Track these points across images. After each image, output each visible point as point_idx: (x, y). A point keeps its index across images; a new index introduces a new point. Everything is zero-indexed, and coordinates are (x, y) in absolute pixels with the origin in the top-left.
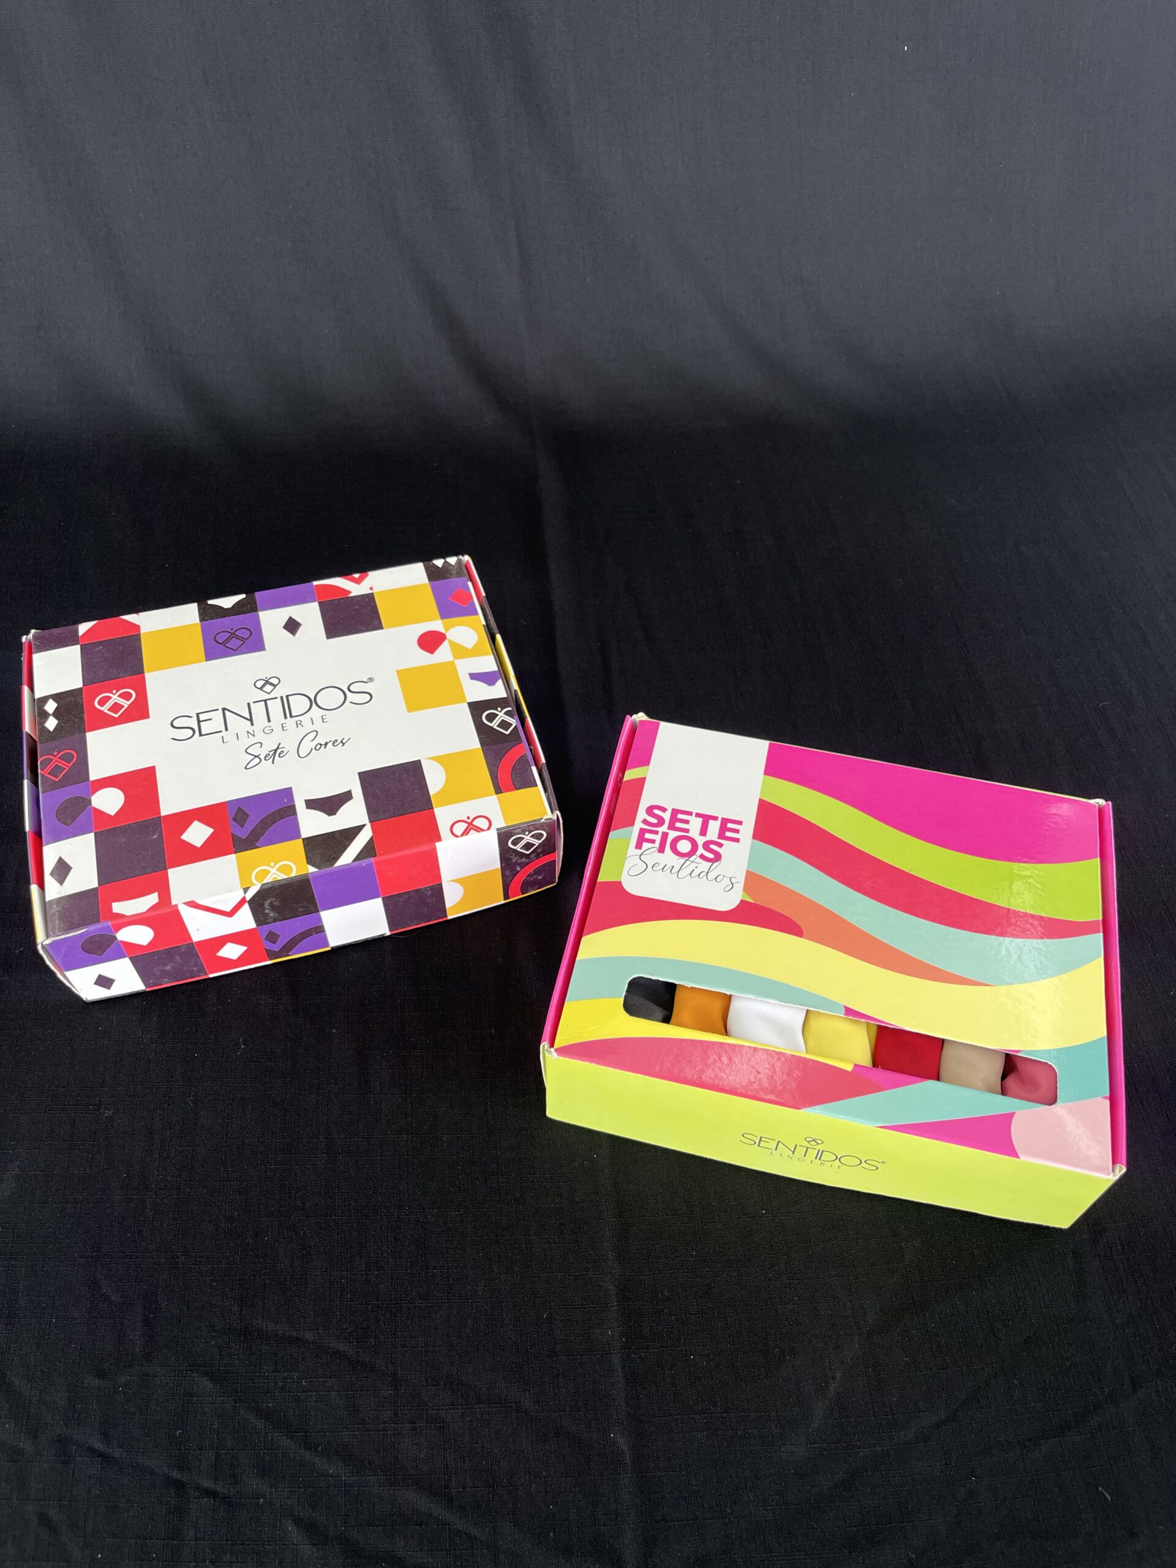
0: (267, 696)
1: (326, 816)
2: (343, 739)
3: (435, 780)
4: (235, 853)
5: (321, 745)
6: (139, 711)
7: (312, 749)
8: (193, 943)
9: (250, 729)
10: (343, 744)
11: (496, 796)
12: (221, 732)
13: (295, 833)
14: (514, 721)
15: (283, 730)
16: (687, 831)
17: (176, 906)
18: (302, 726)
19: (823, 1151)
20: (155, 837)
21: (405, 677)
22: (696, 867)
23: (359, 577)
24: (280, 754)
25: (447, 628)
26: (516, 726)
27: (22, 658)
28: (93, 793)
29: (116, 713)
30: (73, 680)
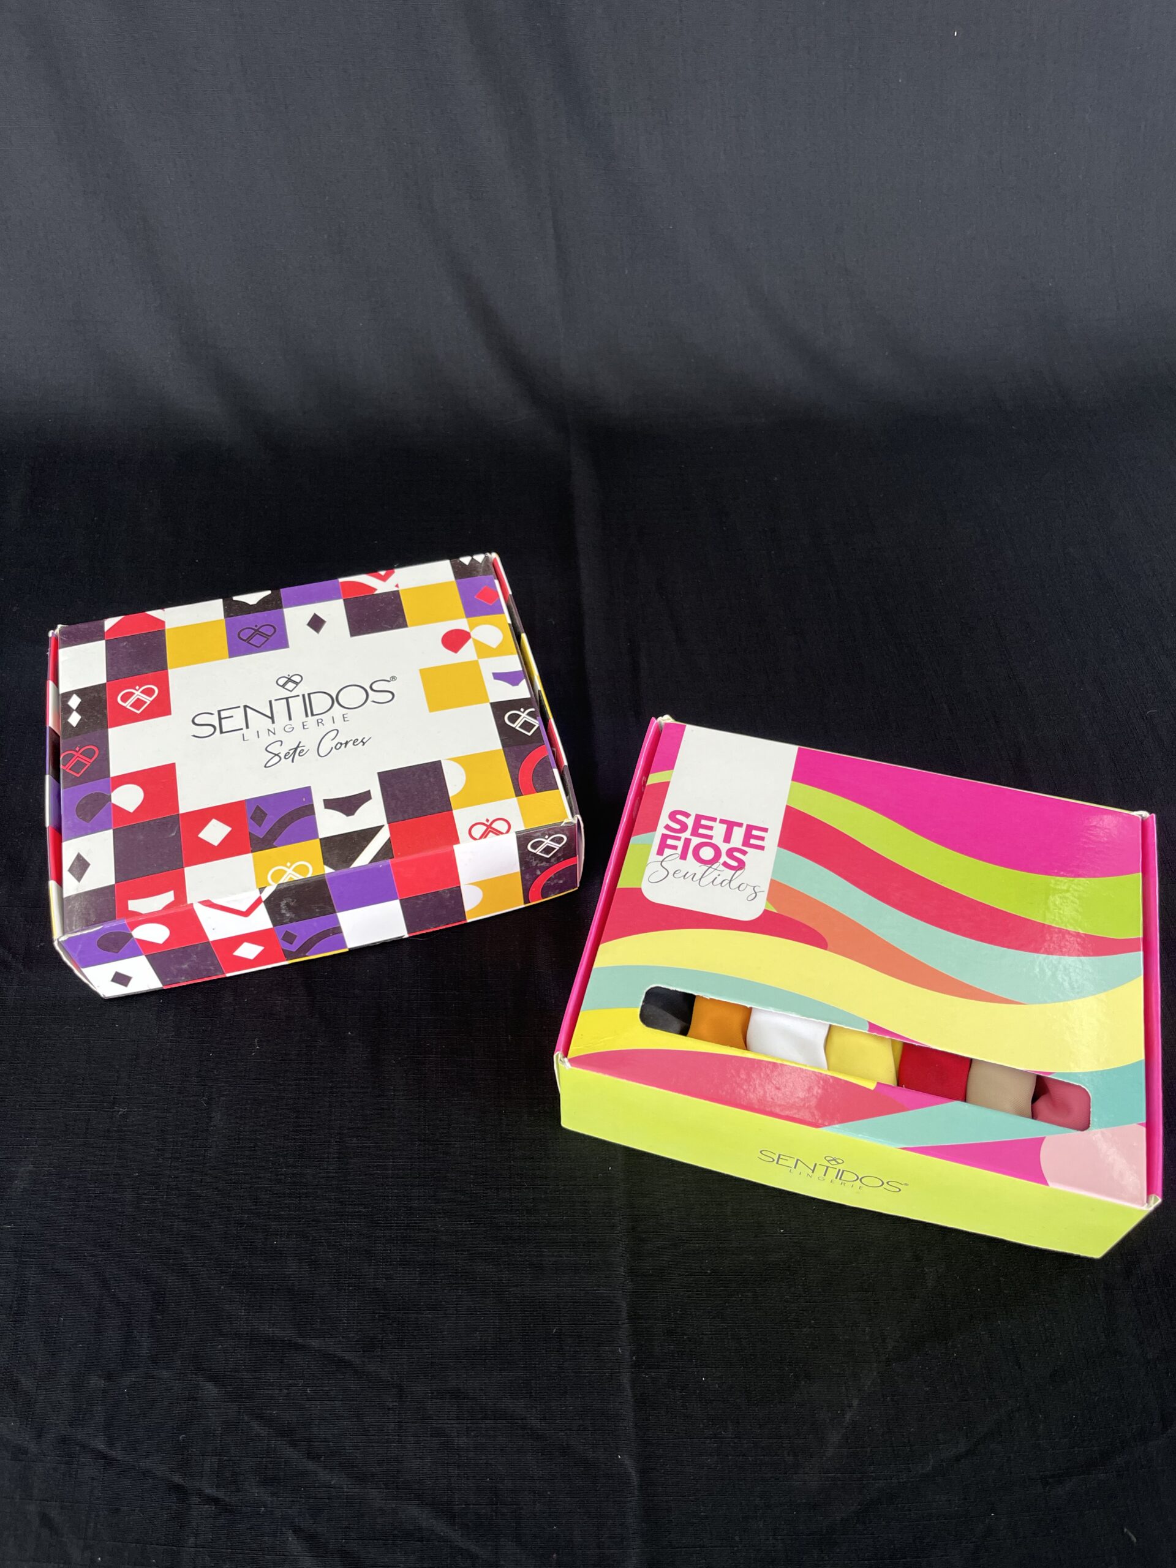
0: (289, 694)
1: (344, 816)
2: (364, 738)
3: (455, 781)
4: (252, 852)
5: (341, 744)
6: (161, 707)
7: (332, 748)
8: (209, 942)
9: (271, 727)
10: (364, 743)
11: (516, 798)
12: (242, 729)
13: (312, 833)
14: (537, 722)
15: (304, 728)
16: (710, 837)
17: (192, 904)
18: (323, 725)
19: (843, 1171)
20: (173, 834)
21: (428, 675)
22: (719, 875)
23: (386, 574)
24: (300, 753)
25: (472, 627)
26: (538, 728)
27: (48, 653)
28: (114, 788)
29: (138, 709)
30: (97, 676)
